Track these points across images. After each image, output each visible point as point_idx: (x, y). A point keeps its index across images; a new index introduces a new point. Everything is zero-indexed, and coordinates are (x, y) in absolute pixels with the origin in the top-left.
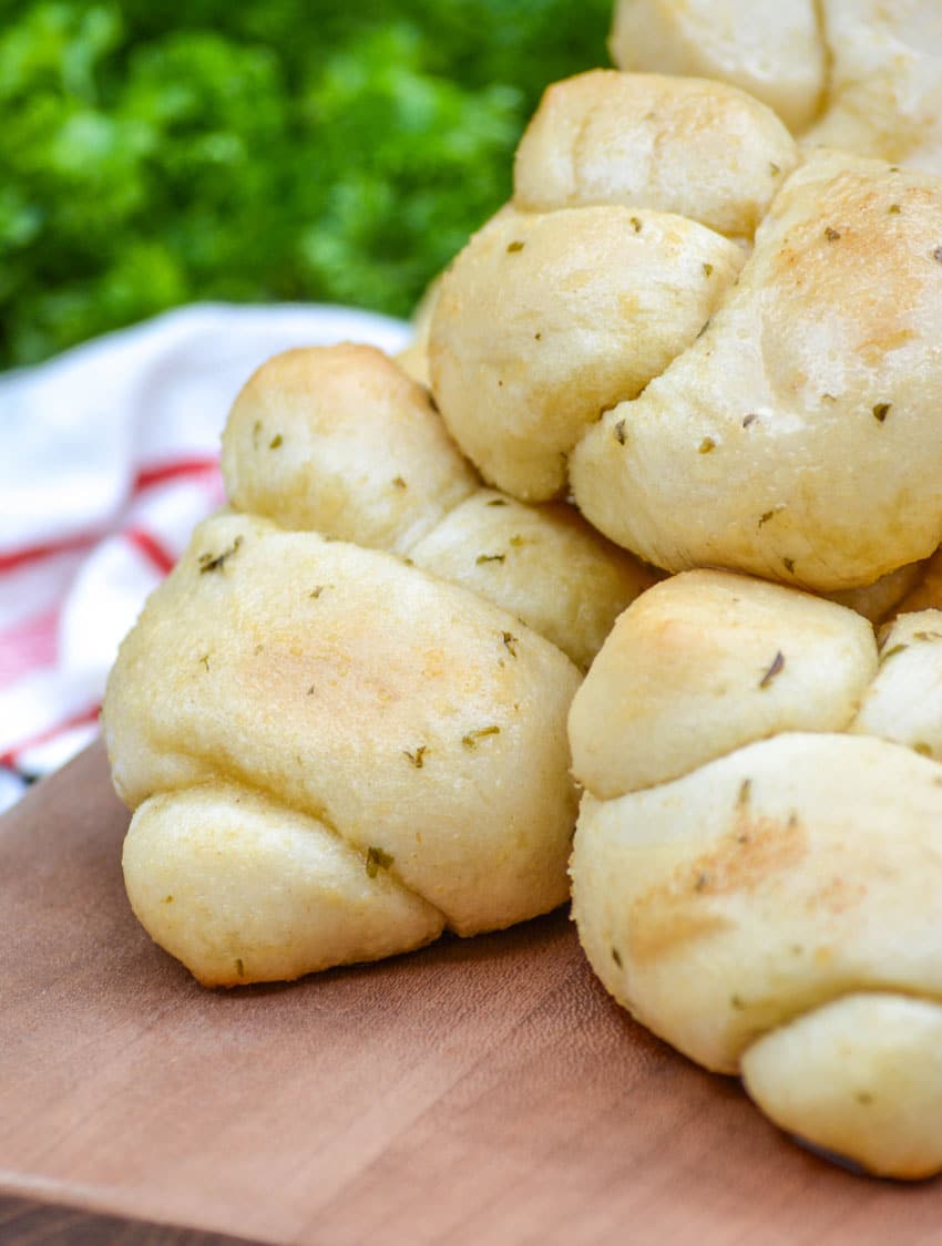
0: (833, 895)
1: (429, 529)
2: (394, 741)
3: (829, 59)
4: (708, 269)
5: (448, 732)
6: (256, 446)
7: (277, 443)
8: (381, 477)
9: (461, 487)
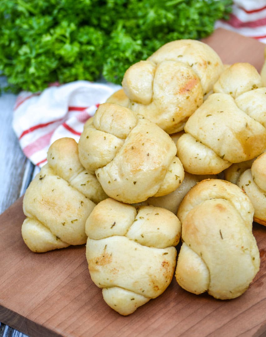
0: (114, 271)
1: (75, 177)
2: (60, 220)
3: (153, 93)
4: (116, 147)
5: (69, 220)
6: (51, 157)
7: (53, 158)
8: (68, 168)
9: (81, 169)
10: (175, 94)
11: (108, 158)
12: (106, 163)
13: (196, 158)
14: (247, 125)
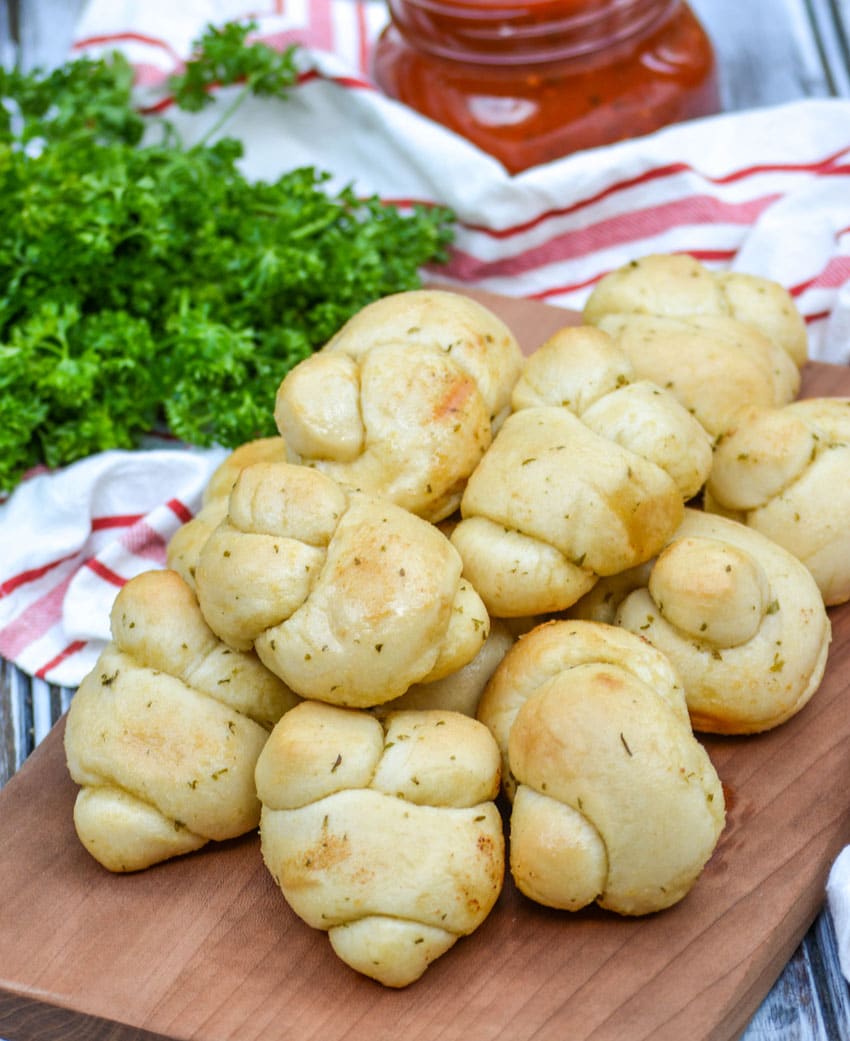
0: (362, 875)
1: (199, 666)
2: (182, 777)
3: (365, 430)
5: (205, 773)
6: (124, 625)
7: (132, 626)
8: (178, 642)
9: (211, 644)
10: (424, 423)
11: (292, 598)
12: (287, 612)
13: (514, 571)
14: (630, 474)
